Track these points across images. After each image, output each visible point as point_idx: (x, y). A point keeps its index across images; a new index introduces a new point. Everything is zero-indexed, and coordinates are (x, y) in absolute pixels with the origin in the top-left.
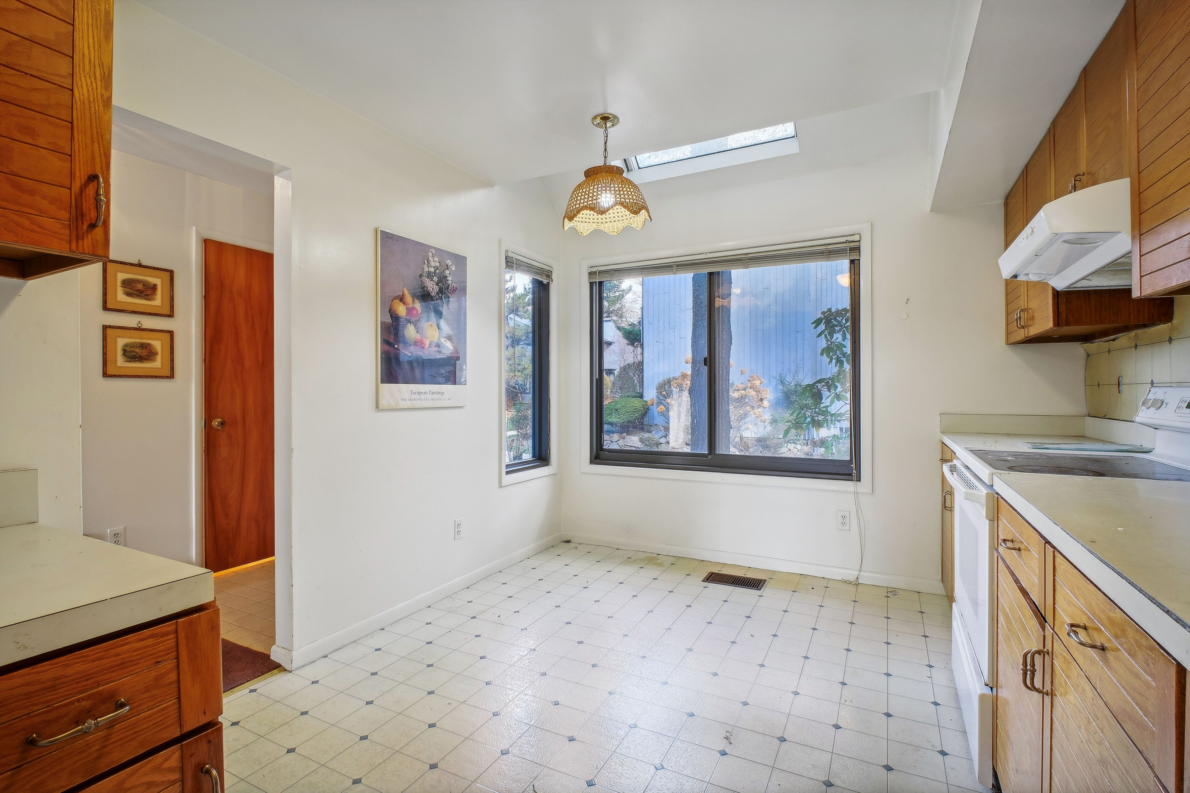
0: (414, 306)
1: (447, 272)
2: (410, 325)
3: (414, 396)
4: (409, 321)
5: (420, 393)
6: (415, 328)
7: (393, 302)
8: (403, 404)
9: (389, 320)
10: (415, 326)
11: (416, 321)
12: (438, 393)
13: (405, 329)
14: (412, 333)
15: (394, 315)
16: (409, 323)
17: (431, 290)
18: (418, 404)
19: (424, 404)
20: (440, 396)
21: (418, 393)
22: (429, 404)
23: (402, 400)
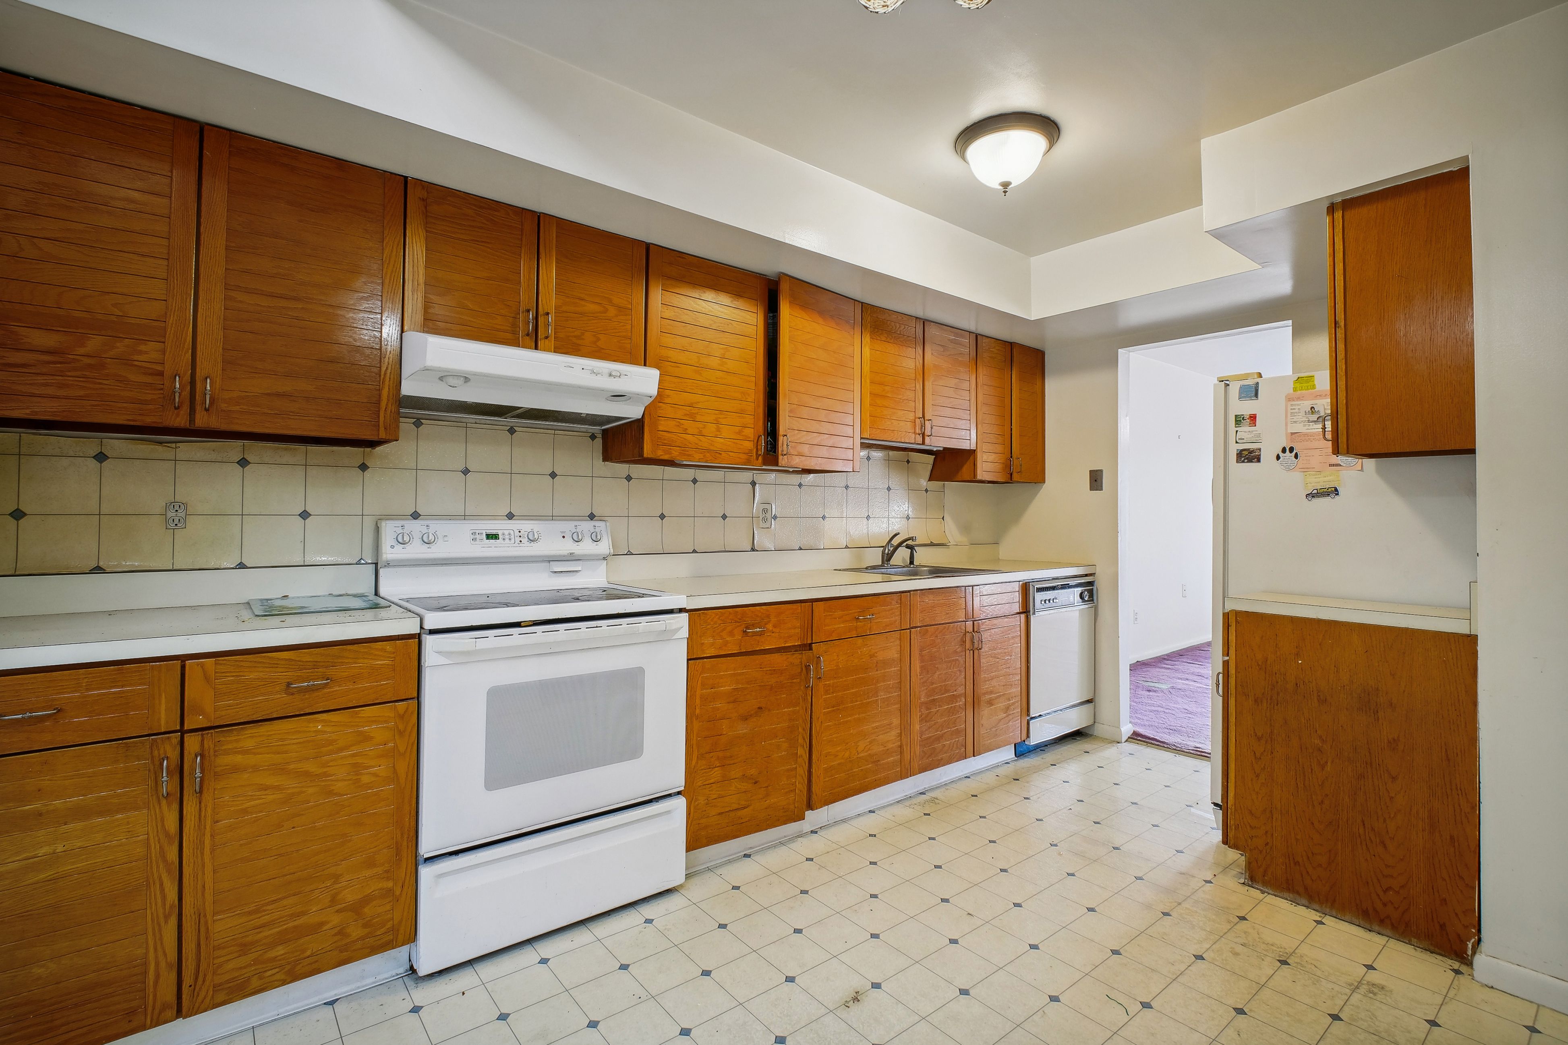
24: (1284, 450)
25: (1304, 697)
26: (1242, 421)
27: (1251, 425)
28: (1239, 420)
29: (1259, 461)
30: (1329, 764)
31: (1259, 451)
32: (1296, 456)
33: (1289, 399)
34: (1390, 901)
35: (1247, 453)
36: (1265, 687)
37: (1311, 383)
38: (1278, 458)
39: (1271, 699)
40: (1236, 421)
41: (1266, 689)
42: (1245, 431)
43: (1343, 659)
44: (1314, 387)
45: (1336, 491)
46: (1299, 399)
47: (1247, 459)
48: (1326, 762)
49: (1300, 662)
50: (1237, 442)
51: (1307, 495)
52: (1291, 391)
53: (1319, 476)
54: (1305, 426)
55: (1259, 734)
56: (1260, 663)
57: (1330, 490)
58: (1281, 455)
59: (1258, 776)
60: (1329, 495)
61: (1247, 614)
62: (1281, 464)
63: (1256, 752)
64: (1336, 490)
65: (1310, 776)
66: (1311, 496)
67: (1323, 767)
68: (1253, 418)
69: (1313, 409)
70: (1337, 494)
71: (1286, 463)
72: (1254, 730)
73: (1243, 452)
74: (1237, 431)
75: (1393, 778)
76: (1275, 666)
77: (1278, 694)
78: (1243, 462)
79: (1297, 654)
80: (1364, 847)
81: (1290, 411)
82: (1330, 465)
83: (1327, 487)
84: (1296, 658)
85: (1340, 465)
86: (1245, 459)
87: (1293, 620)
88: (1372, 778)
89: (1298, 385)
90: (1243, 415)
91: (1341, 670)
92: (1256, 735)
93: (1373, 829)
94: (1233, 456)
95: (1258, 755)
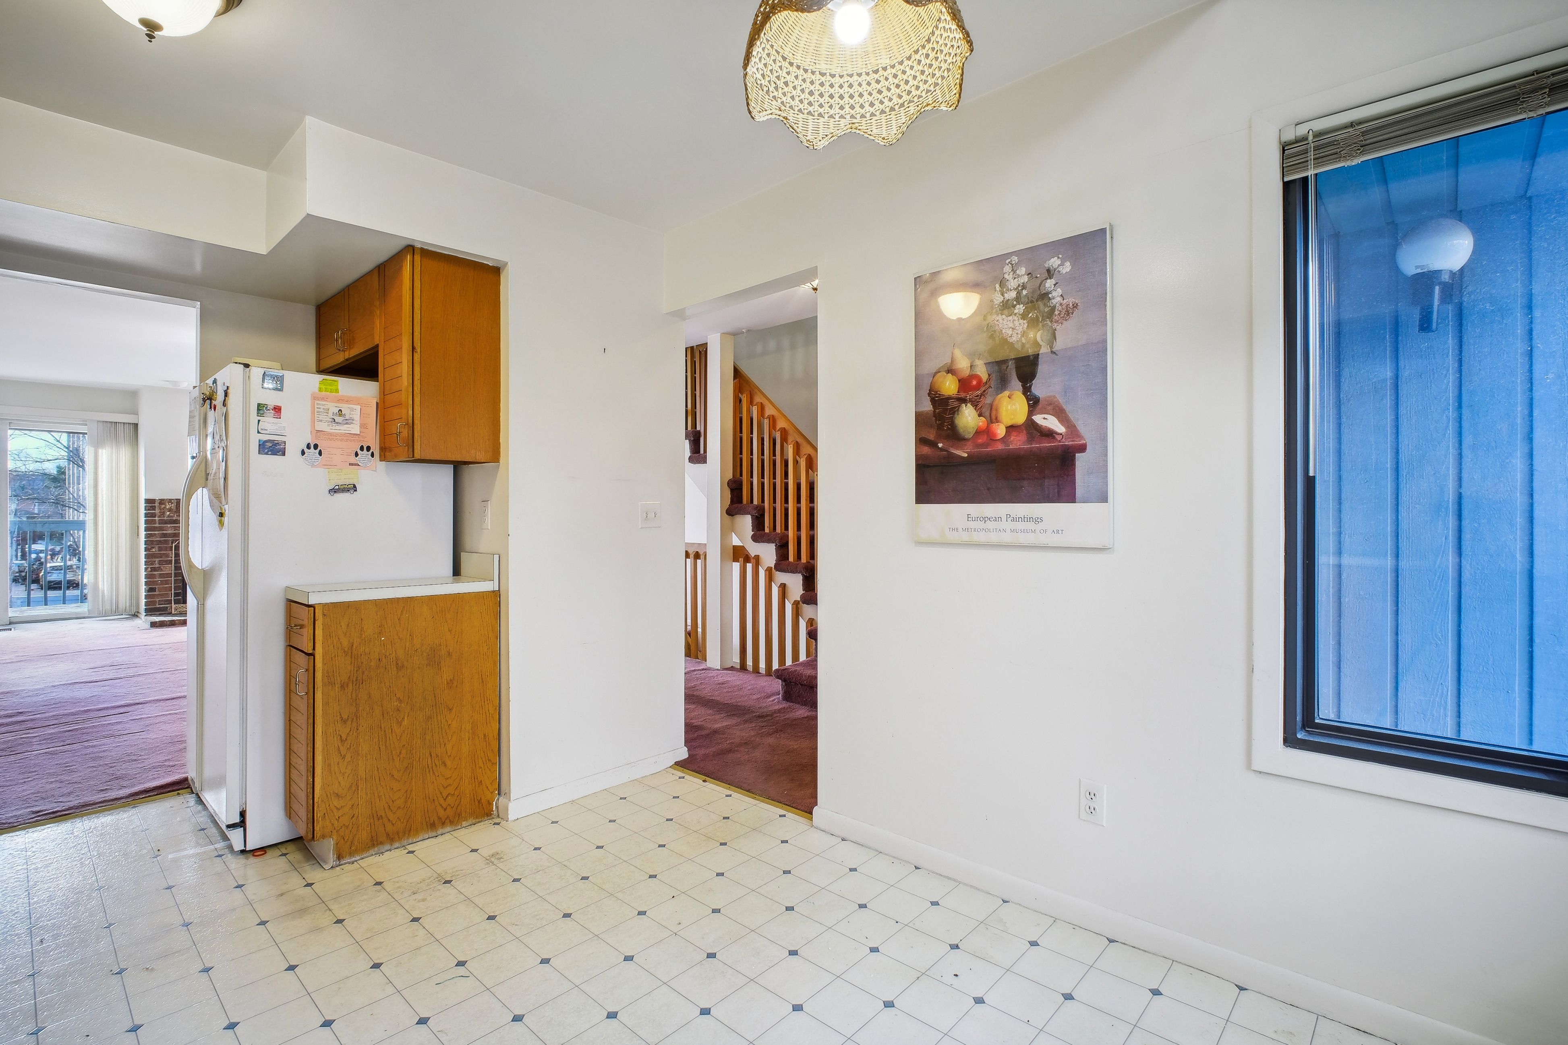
0: (973, 373)
1: (1049, 284)
2: (966, 405)
3: (972, 525)
4: (963, 401)
5: (985, 519)
6: (975, 409)
7: (936, 378)
8: (951, 536)
9: (928, 407)
10: (975, 406)
11: (978, 396)
12: (1030, 519)
13: (956, 415)
14: (970, 418)
15: (937, 397)
16: (964, 403)
17: (1010, 332)
18: (981, 537)
19: (994, 538)
20: (1031, 525)
21: (982, 519)
22: (1007, 538)
23: (951, 529)
24: (308, 447)
25: (386, 668)
26: (266, 411)
27: (276, 417)
28: (260, 408)
29: (284, 454)
30: (406, 718)
31: (284, 444)
32: (320, 453)
33: (315, 398)
34: (449, 804)
35: (271, 445)
36: (351, 671)
37: (334, 388)
38: (303, 453)
39: (356, 680)
40: (258, 410)
41: (352, 672)
42: (269, 423)
43: (416, 628)
44: (337, 391)
45: (355, 488)
46: (323, 399)
47: (271, 451)
48: (404, 718)
49: (383, 639)
50: (258, 432)
51: (330, 491)
52: (317, 390)
53: (341, 473)
54: (329, 425)
55: (345, 717)
56: (346, 649)
57: (349, 486)
58: (306, 450)
59: (344, 758)
60: (349, 491)
61: (335, 605)
62: (305, 459)
63: (342, 735)
64: (355, 486)
65: (390, 735)
66: (334, 491)
67: (400, 723)
68: (277, 410)
69: (340, 412)
70: (356, 490)
71: (310, 459)
72: (340, 714)
73: (267, 444)
74: (259, 421)
75: (450, 710)
76: (360, 649)
77: (363, 673)
78: (267, 454)
79: (380, 633)
80: (431, 773)
81: (316, 410)
82: (350, 464)
83: (347, 484)
84: (379, 635)
85: (359, 465)
86: (268, 451)
87: (376, 603)
88: (437, 716)
89: (323, 387)
90: (267, 405)
91: (415, 637)
92: (342, 719)
93: (437, 756)
94: (254, 447)
95: (344, 737)
